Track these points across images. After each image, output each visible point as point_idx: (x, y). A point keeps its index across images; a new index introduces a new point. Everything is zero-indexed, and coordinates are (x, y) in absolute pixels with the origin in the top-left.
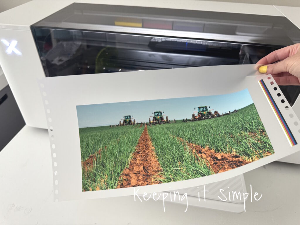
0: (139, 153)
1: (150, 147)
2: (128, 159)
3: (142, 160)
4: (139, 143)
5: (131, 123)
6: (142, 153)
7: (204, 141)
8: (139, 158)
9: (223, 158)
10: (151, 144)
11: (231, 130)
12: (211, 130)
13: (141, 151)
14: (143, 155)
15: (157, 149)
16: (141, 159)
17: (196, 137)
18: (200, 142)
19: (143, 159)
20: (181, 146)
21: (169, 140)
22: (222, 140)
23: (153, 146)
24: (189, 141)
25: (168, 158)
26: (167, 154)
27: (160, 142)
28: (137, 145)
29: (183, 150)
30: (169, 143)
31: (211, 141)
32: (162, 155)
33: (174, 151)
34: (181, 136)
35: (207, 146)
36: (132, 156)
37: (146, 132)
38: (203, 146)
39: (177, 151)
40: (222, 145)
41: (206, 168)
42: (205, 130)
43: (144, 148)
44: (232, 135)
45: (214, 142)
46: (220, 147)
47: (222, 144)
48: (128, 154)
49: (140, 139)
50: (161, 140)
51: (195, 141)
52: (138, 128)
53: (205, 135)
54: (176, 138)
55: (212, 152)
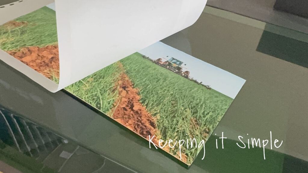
7: (141, 83)
9: (139, 112)
11: (181, 98)
18: (137, 81)
22: (161, 97)
24: (127, 73)
31: (148, 89)
35: (138, 89)
38: (134, 86)
40: (155, 101)
41: (110, 104)
44: (176, 103)
45: (150, 92)
55: (136, 98)
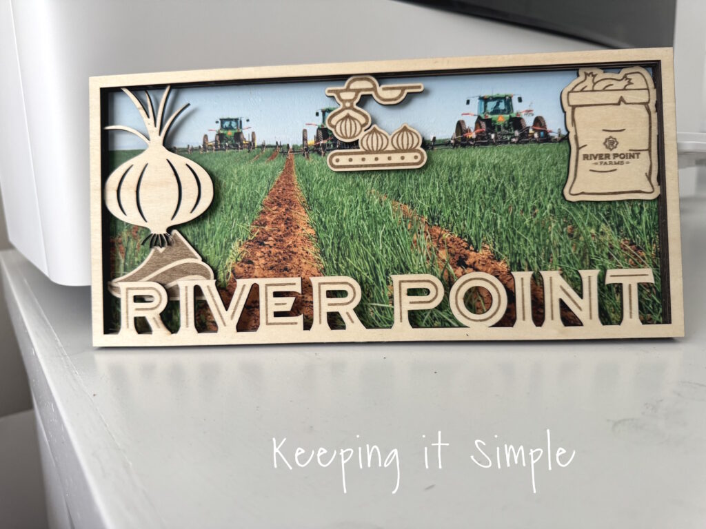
0: (262, 244)
1: (302, 227)
2: (227, 262)
3: (272, 268)
4: (263, 212)
5: (242, 144)
6: (271, 243)
7: (480, 226)
8: (262, 261)
10: (303, 218)
12: (509, 189)
13: (270, 238)
14: (274, 251)
15: (321, 235)
16: (269, 264)
17: (455, 207)
18: (468, 227)
19: (276, 265)
20: (403, 233)
21: (367, 208)
22: (539, 234)
23: (311, 225)
24: (433, 219)
25: (356, 269)
26: (353, 255)
27: (333, 215)
28: (256, 217)
29: (408, 248)
30: (363, 219)
31: (502, 230)
32: (338, 256)
33: (379, 247)
34: (407, 198)
35: (486, 246)
36: (239, 251)
37: (290, 179)
38: (475, 244)
39: (389, 249)
40: (536, 252)
42: (491, 186)
43: (279, 231)
44: (573, 228)
45: (512, 235)
46: (526, 260)
47: (537, 249)
48: (227, 246)
49: (267, 197)
50: (339, 207)
51: (451, 218)
52: (263, 161)
53: (487, 203)
54: (389, 204)
55: (501, 269)
